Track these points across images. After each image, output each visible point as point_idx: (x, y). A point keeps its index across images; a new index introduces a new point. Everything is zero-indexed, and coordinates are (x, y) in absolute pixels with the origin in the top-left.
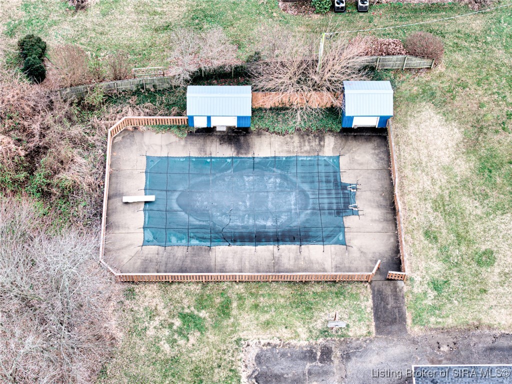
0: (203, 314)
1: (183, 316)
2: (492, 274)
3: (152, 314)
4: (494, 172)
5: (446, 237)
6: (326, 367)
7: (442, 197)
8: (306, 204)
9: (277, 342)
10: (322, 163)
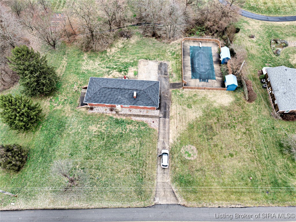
3: (175, 48)
5: (195, 99)
6: (163, 74)
7: (206, 99)
8: (202, 73)
9: (169, 67)
10: (213, 76)
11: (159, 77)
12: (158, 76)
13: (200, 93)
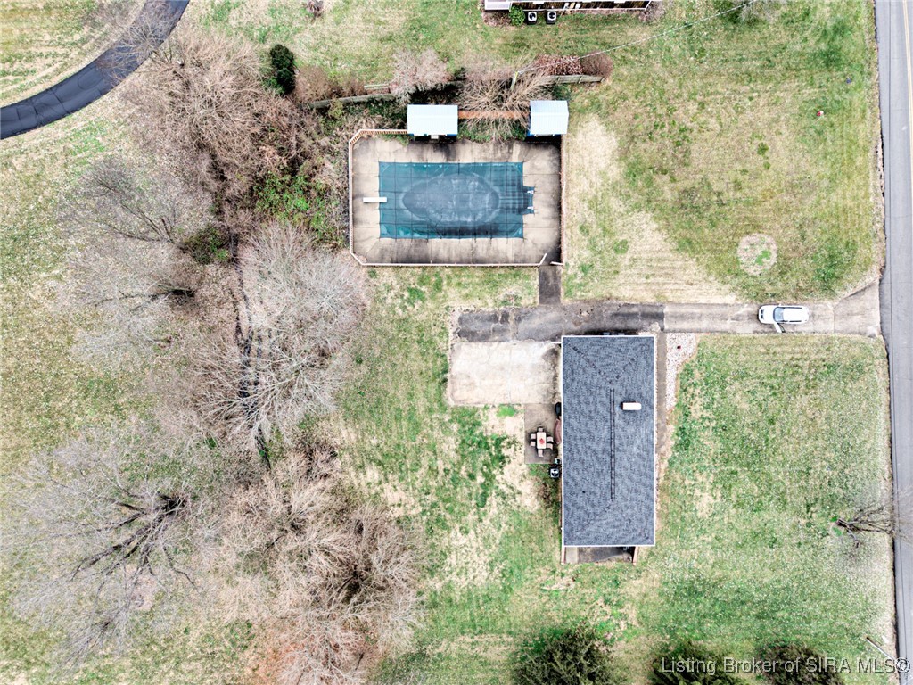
0: (423, 289)
1: (410, 290)
2: (624, 260)
3: (389, 288)
4: (637, 176)
5: (596, 230)
6: (505, 326)
7: (596, 197)
8: (497, 204)
9: (472, 308)
10: (510, 169)
11: (516, 336)
12: (512, 342)
13: (574, 214)
